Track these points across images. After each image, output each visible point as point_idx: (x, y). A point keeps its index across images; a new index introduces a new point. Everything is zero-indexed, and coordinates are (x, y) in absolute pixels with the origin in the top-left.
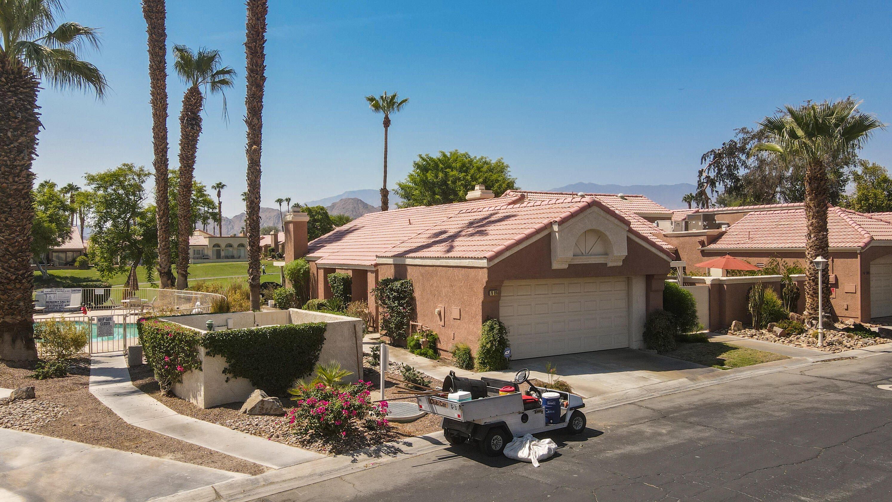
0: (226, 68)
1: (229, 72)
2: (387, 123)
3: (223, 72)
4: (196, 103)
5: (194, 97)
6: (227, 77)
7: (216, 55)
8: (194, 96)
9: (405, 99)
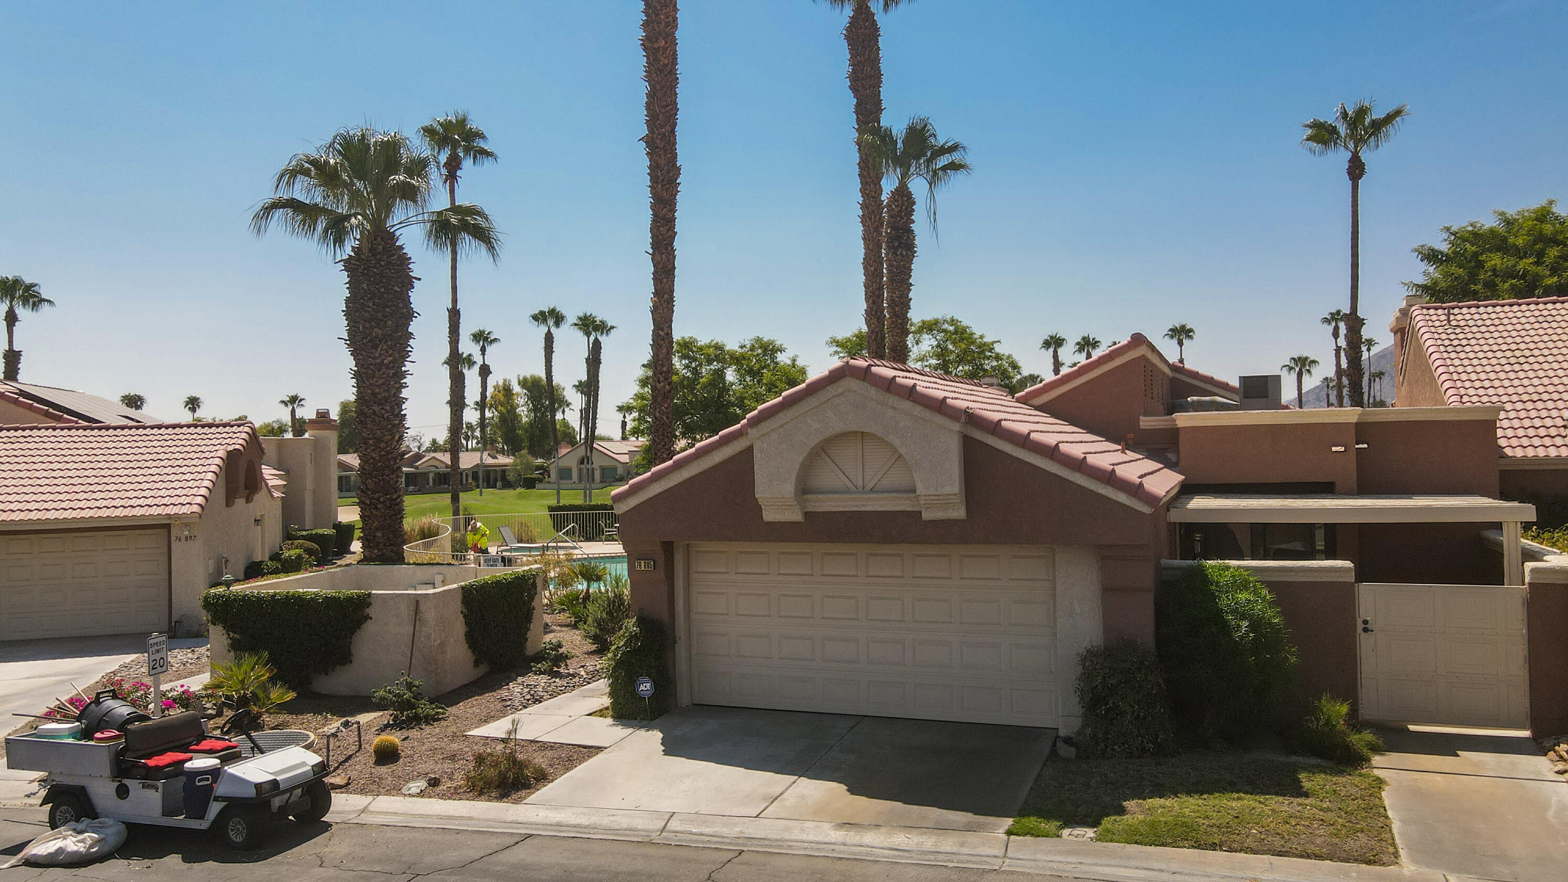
0: (946, 143)
1: (954, 148)
2: (1356, 170)
3: (943, 151)
4: (900, 211)
5: (896, 204)
6: (956, 157)
7: (925, 126)
8: (896, 201)
9: (1391, 109)
